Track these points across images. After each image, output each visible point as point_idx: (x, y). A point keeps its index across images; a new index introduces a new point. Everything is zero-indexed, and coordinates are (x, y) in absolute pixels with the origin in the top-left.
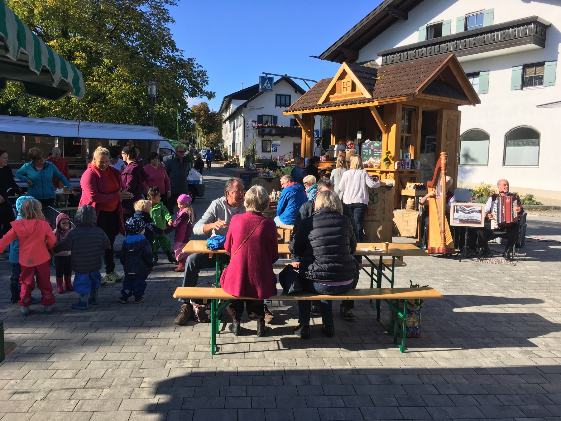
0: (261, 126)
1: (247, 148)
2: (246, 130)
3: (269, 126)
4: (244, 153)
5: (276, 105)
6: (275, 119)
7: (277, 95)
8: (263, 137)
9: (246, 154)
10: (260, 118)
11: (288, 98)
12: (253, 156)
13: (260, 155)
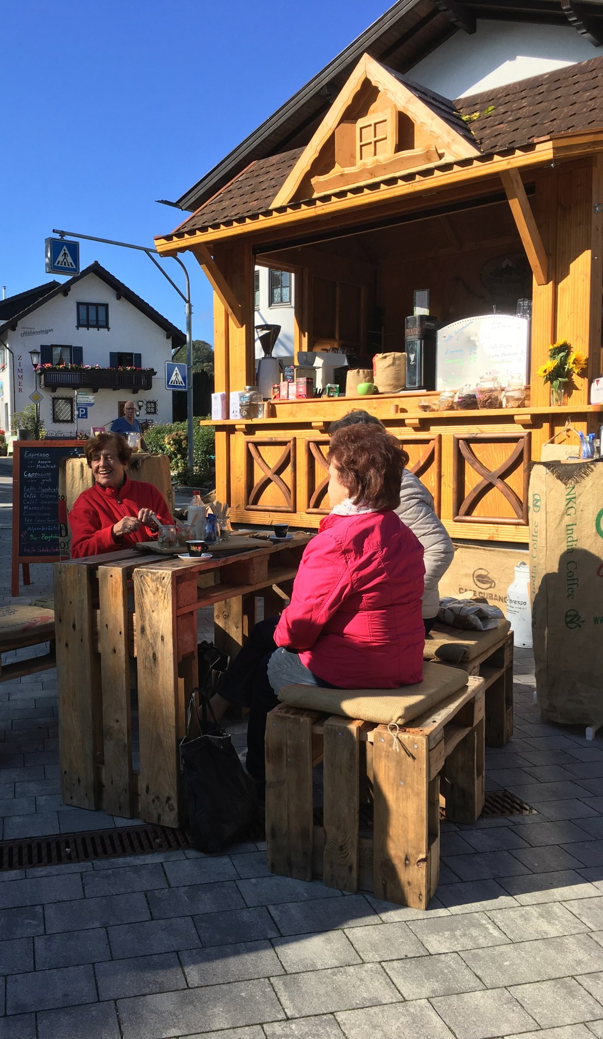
0: (49, 368)
1: (22, 414)
2: (16, 377)
3: (66, 369)
4: (15, 424)
5: (79, 325)
6: (77, 353)
7: (79, 304)
8: (54, 390)
9: (19, 427)
10: (46, 352)
11: (102, 310)
12: (37, 431)
13: (48, 428)
